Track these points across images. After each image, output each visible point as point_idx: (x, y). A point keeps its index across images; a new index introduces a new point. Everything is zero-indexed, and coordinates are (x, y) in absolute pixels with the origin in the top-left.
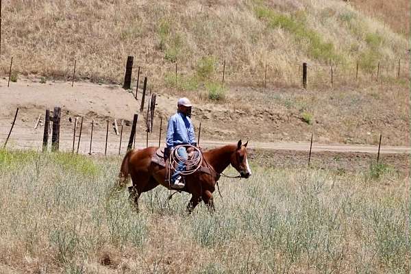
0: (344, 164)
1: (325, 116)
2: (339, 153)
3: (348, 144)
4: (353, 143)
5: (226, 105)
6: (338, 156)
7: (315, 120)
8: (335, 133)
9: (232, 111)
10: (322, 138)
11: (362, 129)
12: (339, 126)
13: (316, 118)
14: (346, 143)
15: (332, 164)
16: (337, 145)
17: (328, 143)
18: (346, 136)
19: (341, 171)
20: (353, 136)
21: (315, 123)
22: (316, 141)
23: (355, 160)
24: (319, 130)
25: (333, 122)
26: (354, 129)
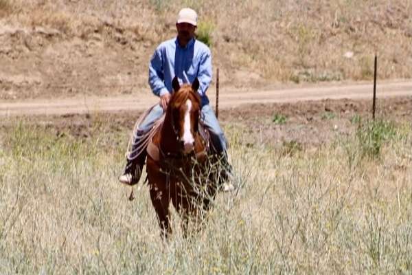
0: (298, 129)
1: (243, 25)
2: (285, 107)
3: (302, 83)
4: (314, 80)
5: (14, 17)
6: (282, 113)
7: (220, 34)
8: (270, 61)
9: (27, 31)
10: (241, 75)
11: (331, 46)
12: (279, 44)
13: (223, 30)
14: (297, 81)
15: (270, 133)
16: (276, 88)
17: (257, 85)
18: (295, 65)
19: (292, 148)
20: (312, 63)
21: (222, 42)
22: (226, 83)
23: (324, 118)
24: (233, 56)
25: (264, 35)
26: (313, 46)
